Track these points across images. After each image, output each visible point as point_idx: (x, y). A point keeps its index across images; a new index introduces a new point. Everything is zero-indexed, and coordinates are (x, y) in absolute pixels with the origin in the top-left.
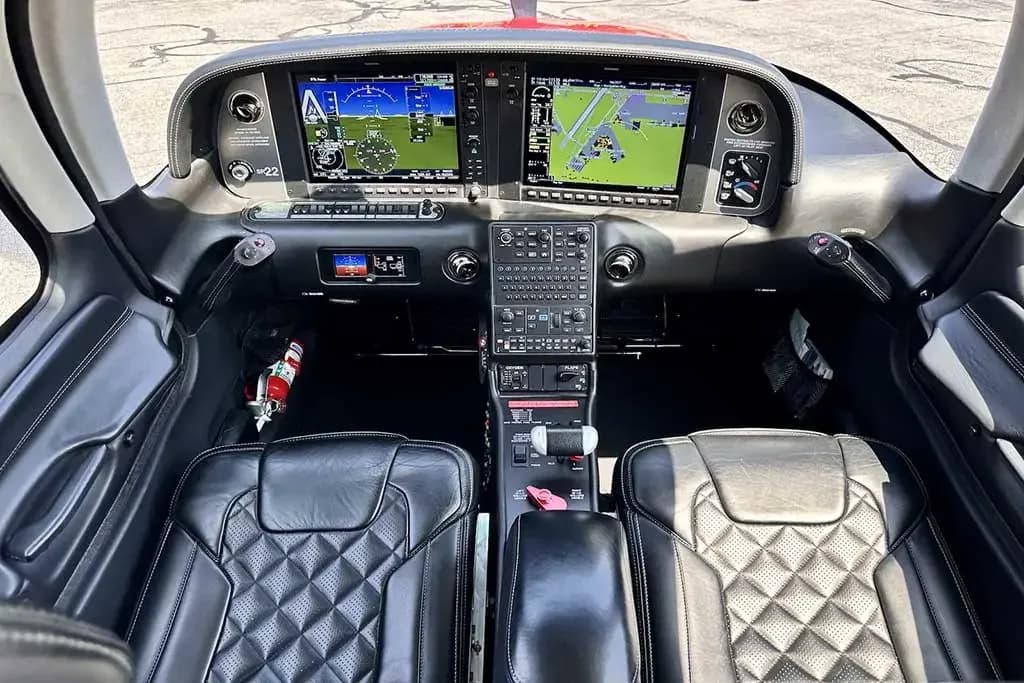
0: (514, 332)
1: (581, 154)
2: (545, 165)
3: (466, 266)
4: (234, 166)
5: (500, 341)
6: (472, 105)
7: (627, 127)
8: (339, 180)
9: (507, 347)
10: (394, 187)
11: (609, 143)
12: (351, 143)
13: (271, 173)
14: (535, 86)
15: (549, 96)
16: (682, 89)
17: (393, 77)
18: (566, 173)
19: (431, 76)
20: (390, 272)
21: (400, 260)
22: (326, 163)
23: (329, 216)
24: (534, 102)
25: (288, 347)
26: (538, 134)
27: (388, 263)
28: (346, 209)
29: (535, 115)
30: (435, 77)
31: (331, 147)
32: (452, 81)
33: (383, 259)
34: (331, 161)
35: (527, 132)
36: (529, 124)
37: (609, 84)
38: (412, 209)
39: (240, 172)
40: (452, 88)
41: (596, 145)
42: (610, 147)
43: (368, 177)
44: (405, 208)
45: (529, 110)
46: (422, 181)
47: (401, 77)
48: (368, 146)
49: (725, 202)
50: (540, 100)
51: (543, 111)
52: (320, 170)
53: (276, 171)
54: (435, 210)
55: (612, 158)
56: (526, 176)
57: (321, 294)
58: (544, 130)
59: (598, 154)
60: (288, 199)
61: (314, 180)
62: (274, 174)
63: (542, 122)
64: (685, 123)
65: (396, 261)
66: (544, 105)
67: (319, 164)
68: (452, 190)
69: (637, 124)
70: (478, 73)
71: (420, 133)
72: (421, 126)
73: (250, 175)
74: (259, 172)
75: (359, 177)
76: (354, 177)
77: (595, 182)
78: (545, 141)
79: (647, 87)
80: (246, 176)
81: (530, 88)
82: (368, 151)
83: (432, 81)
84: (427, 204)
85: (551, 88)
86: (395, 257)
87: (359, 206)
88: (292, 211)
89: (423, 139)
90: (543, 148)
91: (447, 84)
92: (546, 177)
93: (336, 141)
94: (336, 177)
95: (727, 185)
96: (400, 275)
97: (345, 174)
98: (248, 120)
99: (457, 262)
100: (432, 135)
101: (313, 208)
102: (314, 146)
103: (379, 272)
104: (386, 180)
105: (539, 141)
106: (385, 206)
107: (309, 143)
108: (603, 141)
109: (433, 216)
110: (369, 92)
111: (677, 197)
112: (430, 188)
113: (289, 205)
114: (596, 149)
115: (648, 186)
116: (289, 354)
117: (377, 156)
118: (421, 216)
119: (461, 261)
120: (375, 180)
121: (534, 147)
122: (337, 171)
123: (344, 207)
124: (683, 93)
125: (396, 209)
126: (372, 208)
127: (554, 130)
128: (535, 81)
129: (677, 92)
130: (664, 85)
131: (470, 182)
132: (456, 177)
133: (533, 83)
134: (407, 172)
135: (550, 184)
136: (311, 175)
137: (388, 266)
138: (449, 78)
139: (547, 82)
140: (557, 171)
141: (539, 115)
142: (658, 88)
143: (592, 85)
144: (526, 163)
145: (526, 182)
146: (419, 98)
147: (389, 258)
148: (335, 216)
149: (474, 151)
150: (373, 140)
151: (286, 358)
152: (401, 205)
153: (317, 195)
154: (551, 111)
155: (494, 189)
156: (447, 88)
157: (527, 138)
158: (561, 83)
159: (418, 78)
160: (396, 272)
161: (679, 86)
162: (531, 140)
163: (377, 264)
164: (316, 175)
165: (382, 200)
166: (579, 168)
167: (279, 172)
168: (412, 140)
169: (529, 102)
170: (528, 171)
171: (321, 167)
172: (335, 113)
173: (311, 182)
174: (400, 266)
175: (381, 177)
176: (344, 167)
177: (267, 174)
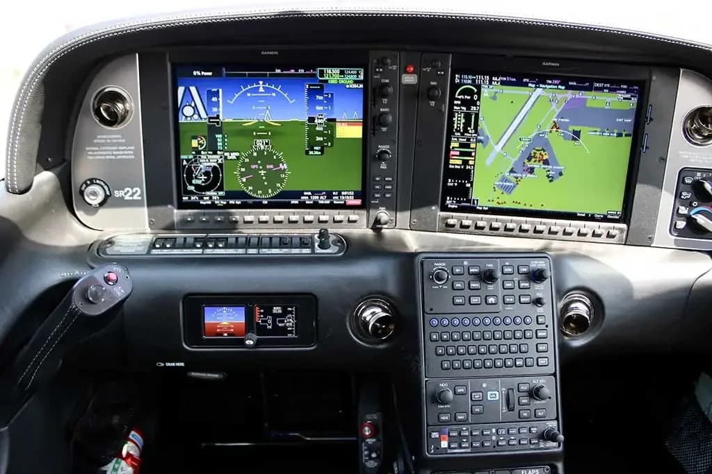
0: (454, 421)
1: (512, 171)
2: (468, 185)
3: (380, 320)
4: (87, 185)
5: (435, 435)
6: (385, 106)
7: (565, 137)
8: (213, 206)
9: (444, 444)
10: (280, 214)
11: (545, 157)
12: (234, 156)
13: (132, 196)
14: (461, 85)
15: (476, 97)
16: (628, 91)
17: (292, 71)
18: (494, 195)
19: (337, 71)
20: (277, 329)
21: (291, 312)
22: (199, 182)
23: (200, 251)
24: (457, 105)
25: (127, 439)
26: (462, 145)
27: (275, 316)
28: (221, 242)
29: (459, 121)
30: (342, 73)
31: (208, 161)
32: (361, 77)
33: (268, 312)
34: (206, 181)
35: (449, 142)
36: (450, 132)
37: (545, 83)
38: (304, 242)
39: (94, 194)
40: (361, 86)
41: (529, 159)
42: (546, 162)
43: (250, 201)
44: (296, 241)
45: (451, 115)
46: (316, 206)
47: (301, 71)
48: (253, 160)
49: (681, 233)
50: (464, 103)
51: (468, 117)
52: (191, 193)
53: (137, 192)
54: (335, 243)
55: (548, 176)
56: (444, 200)
57: (182, 364)
58: (468, 140)
59: (531, 171)
60: (148, 230)
61: (182, 205)
62: (135, 197)
63: (466, 131)
64: (631, 132)
65: (285, 313)
66: (469, 108)
67: (191, 184)
68: (353, 217)
69: (577, 134)
70: (395, 67)
71: (318, 144)
72: (320, 134)
73: (107, 197)
74: (117, 194)
75: (238, 202)
76: (232, 202)
77: (527, 207)
78: (469, 154)
79: (589, 89)
80: (100, 198)
81: (454, 87)
82: (253, 167)
83: (337, 77)
84: (323, 235)
85: (479, 87)
86: (284, 309)
87: (237, 238)
88: (153, 246)
89: (322, 151)
90: (465, 163)
91: (356, 82)
92: (469, 201)
93: (215, 153)
94: (209, 202)
95: (683, 210)
96: (290, 335)
97: (221, 198)
98: (110, 124)
99: (367, 314)
100: (332, 145)
101: (180, 241)
102: (188, 160)
103: (261, 330)
104: (271, 206)
105: (462, 154)
106: (271, 238)
107: (182, 157)
108: (538, 155)
109: (332, 250)
110: (261, 90)
111: (624, 226)
112: (325, 215)
113: (149, 238)
114: (529, 165)
115: (590, 211)
116: (127, 448)
117: (263, 172)
118: (318, 250)
119: (374, 314)
120: (258, 205)
121: (456, 162)
122: (212, 193)
123: (218, 240)
124: (629, 96)
125: (283, 242)
126: (254, 241)
127: (480, 141)
128: (460, 79)
129: (621, 95)
130: (608, 85)
131: (376, 207)
132: (358, 202)
133: (457, 81)
134: (298, 194)
135: (473, 210)
136: (180, 198)
137: (274, 321)
138: (358, 74)
139: (474, 81)
140: (483, 193)
141: (463, 121)
142: (601, 89)
143: (526, 85)
144: (445, 181)
145: (444, 208)
146: (321, 98)
147: (277, 310)
148: (208, 251)
149: (383, 166)
150: (260, 152)
151: (124, 453)
152: (291, 238)
153: (184, 225)
154: (477, 115)
155: (404, 217)
156: (355, 86)
157: (448, 150)
158: (490, 83)
159: (322, 73)
160: (285, 330)
161: (625, 87)
162: (452, 153)
163: (259, 319)
164: (185, 198)
165: (265, 231)
166: (509, 190)
167: (141, 195)
168: (307, 153)
169: (451, 105)
170: (448, 192)
171: (192, 188)
172: (218, 117)
173: (179, 208)
174: (290, 322)
175: (265, 202)
176: (221, 189)
177: (127, 197)
